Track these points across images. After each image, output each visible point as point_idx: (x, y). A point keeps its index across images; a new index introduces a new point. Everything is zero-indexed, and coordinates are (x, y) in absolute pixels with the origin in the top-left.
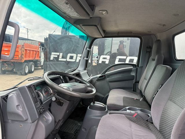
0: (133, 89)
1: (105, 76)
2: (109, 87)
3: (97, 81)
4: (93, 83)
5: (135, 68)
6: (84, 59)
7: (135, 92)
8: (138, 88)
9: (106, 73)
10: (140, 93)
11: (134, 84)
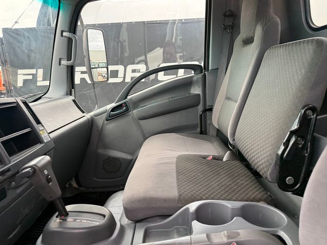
0: (199, 129)
1: (126, 106)
2: (142, 131)
3: (107, 120)
4: (97, 127)
5: (200, 75)
6: (60, 64)
7: (206, 134)
8: (211, 124)
9: (128, 97)
10: (217, 136)
11: (201, 116)
